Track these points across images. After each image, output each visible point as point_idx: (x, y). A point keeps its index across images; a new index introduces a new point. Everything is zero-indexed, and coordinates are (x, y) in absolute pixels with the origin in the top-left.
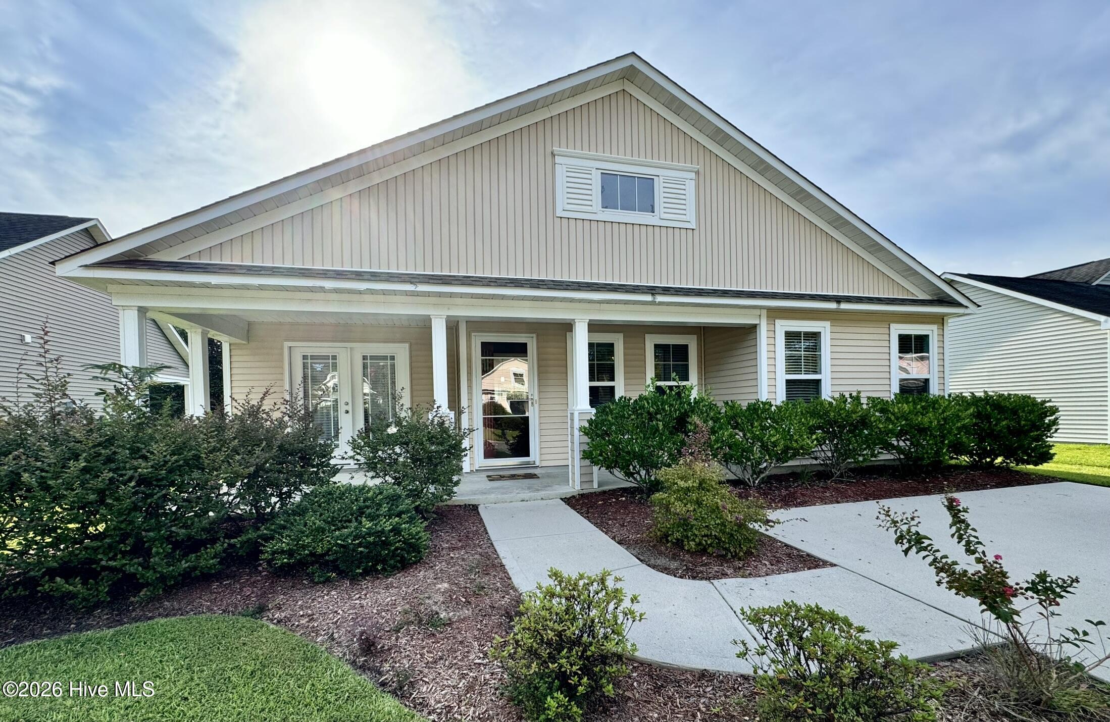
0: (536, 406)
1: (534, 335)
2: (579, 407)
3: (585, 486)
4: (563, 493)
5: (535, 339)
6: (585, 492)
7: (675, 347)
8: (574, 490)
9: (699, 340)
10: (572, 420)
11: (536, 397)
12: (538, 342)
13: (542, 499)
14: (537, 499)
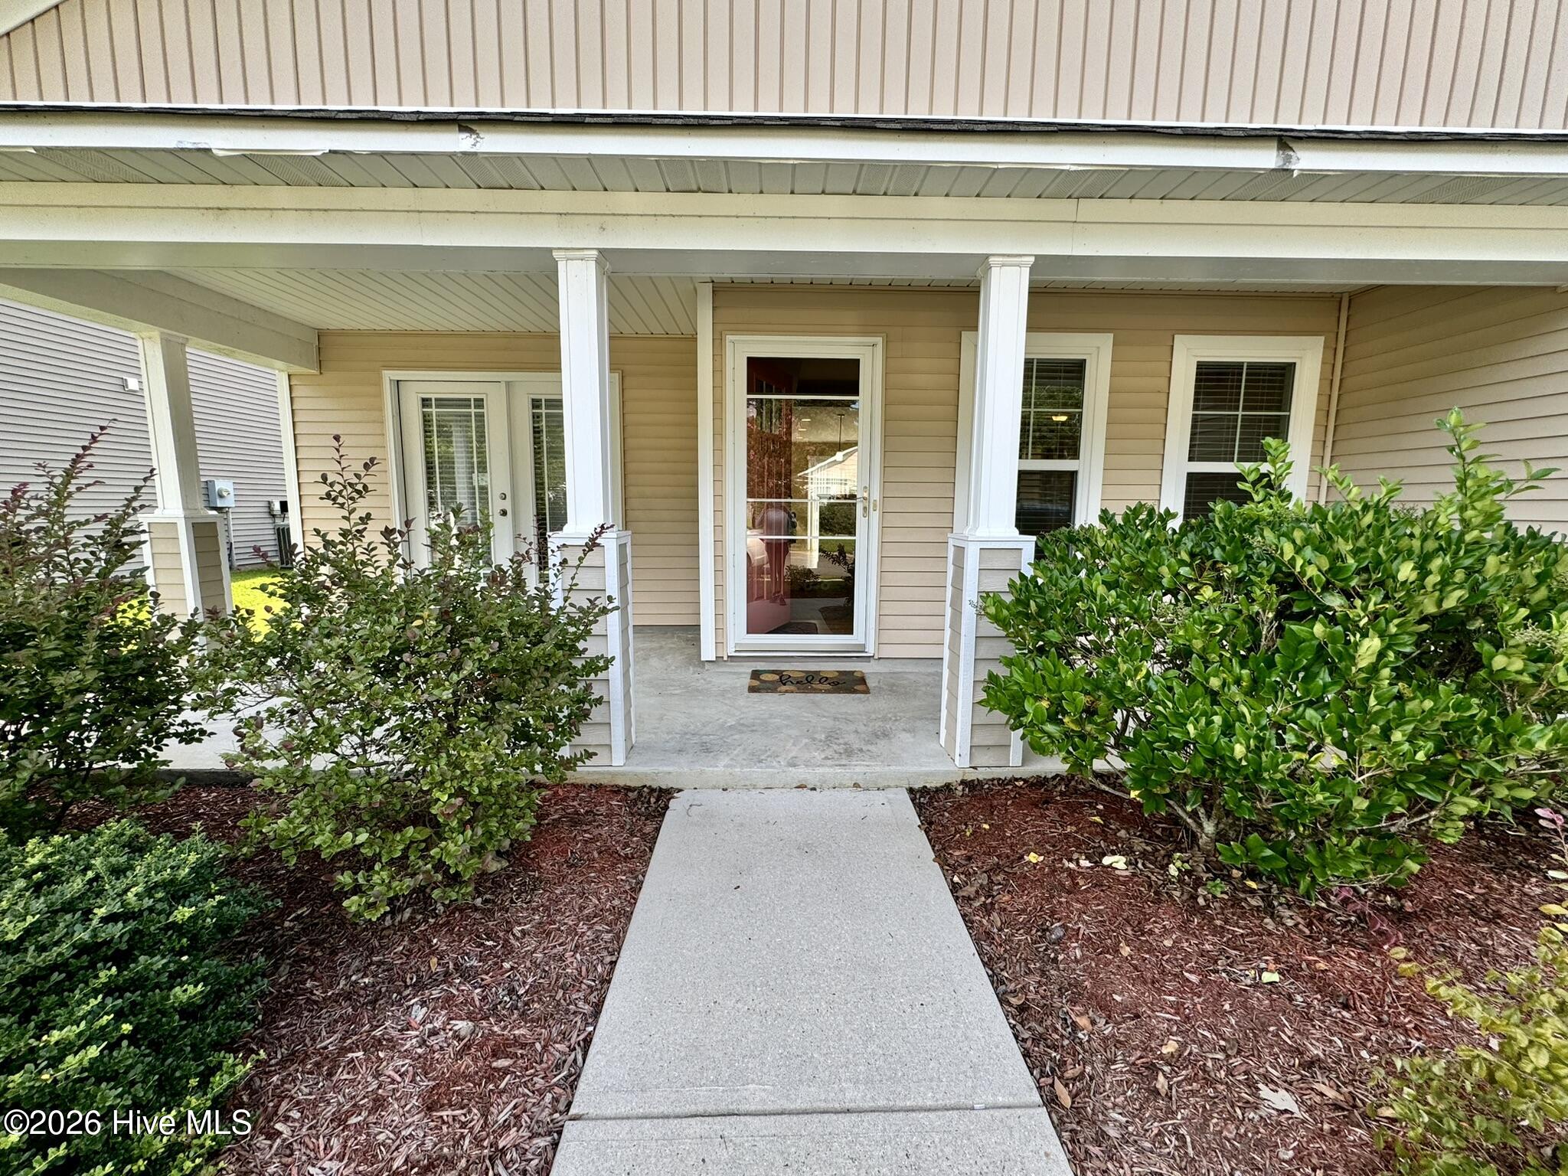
0: (875, 516)
1: (879, 340)
2: (982, 533)
3: (983, 759)
4: (919, 775)
5: (879, 349)
6: (982, 774)
7: (1255, 369)
8: (952, 768)
9: (1330, 350)
10: (959, 567)
11: (876, 495)
12: (887, 358)
13: (856, 785)
14: (842, 786)
